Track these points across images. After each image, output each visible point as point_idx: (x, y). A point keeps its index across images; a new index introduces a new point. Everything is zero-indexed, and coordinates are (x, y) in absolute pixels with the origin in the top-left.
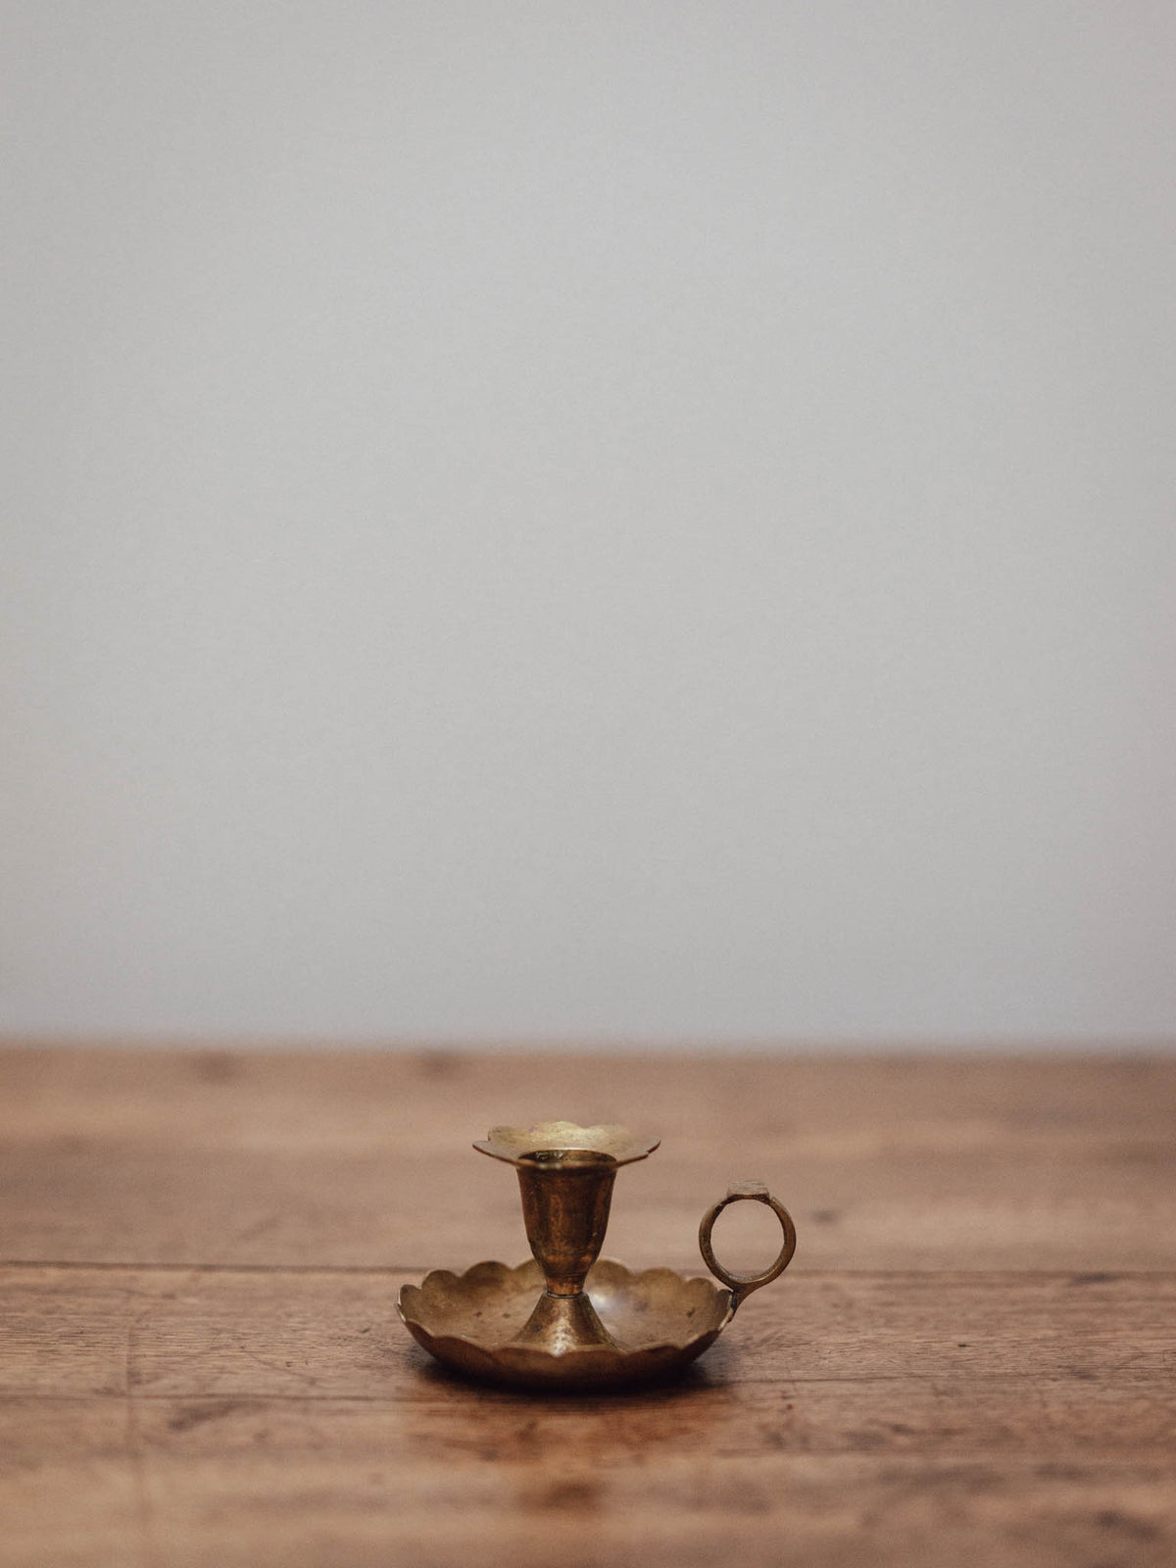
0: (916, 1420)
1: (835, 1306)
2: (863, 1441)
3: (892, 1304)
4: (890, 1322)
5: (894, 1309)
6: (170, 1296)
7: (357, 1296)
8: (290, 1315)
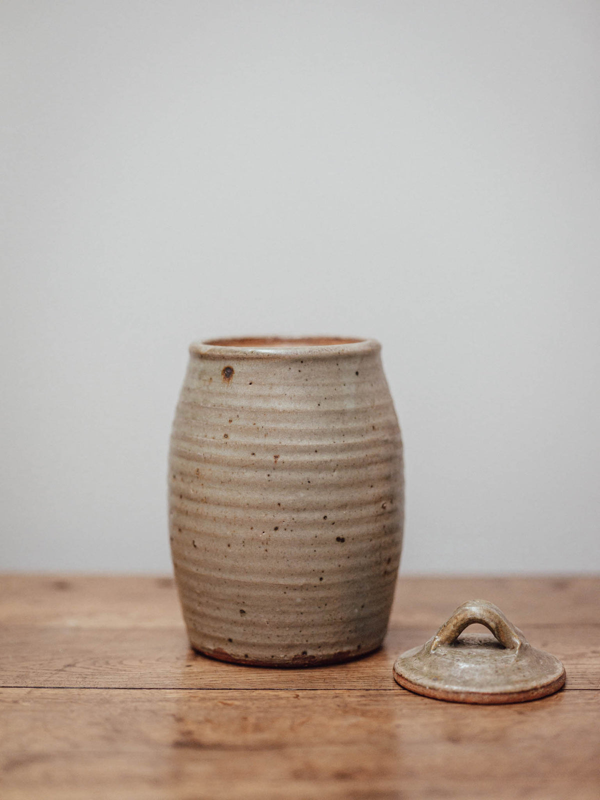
0: (370, 765)
1: (339, 706)
2: (342, 776)
3: (365, 705)
4: (364, 714)
5: (368, 708)
6: (16, 702)
7: (107, 701)
8: (72, 711)
